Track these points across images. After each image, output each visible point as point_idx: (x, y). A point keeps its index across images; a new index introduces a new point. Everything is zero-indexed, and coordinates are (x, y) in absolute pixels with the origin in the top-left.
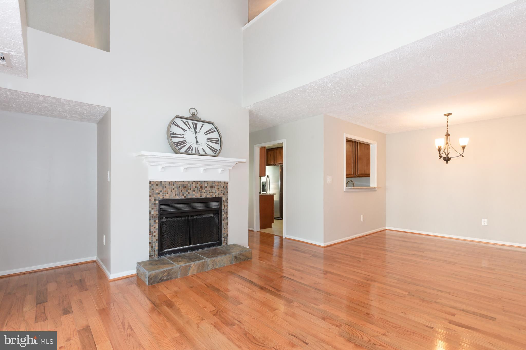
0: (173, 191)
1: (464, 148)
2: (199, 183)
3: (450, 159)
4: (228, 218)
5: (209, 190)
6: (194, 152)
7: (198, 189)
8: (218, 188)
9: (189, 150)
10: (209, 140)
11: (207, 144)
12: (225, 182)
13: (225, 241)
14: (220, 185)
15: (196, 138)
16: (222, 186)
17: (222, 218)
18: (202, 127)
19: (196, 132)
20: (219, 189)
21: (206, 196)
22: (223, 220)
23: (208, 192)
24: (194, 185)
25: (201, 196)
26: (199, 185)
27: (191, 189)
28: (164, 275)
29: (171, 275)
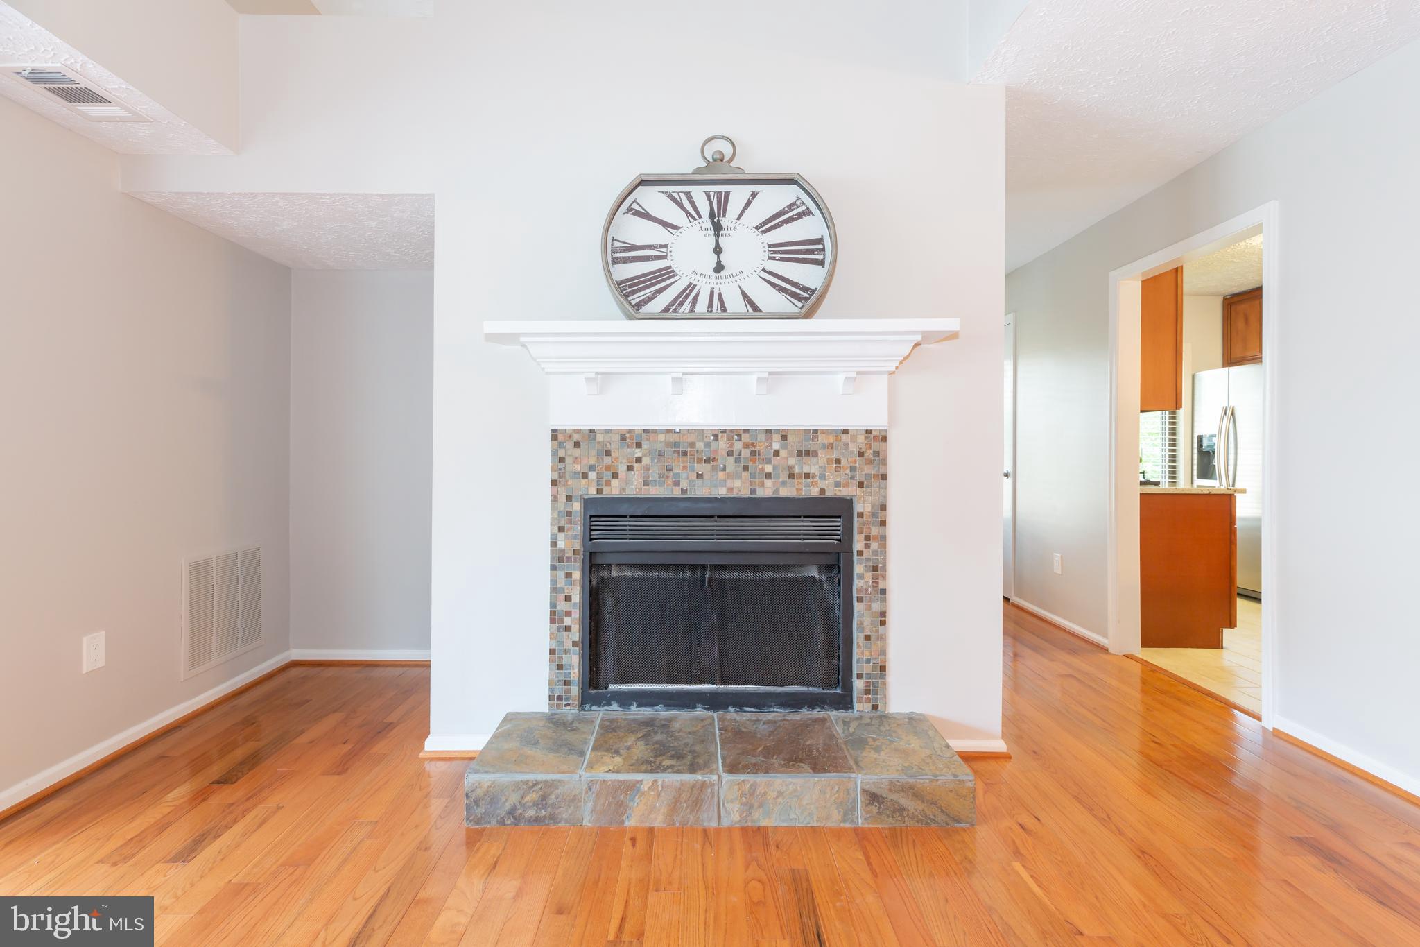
0: (636, 466)
2: (746, 438)
4: (883, 592)
5: (791, 468)
7: (738, 461)
8: (834, 457)
9: (681, 304)
10: (775, 252)
11: (764, 270)
12: (869, 432)
13: (867, 692)
14: (846, 445)
15: (718, 250)
16: (853, 448)
17: (855, 595)
18: (749, 203)
19: (718, 228)
20: (838, 461)
21: (777, 491)
22: (860, 600)
23: (784, 476)
24: (723, 445)
25: (753, 491)
26: (746, 446)
27: (707, 461)
28: (528, 798)
29: (553, 804)
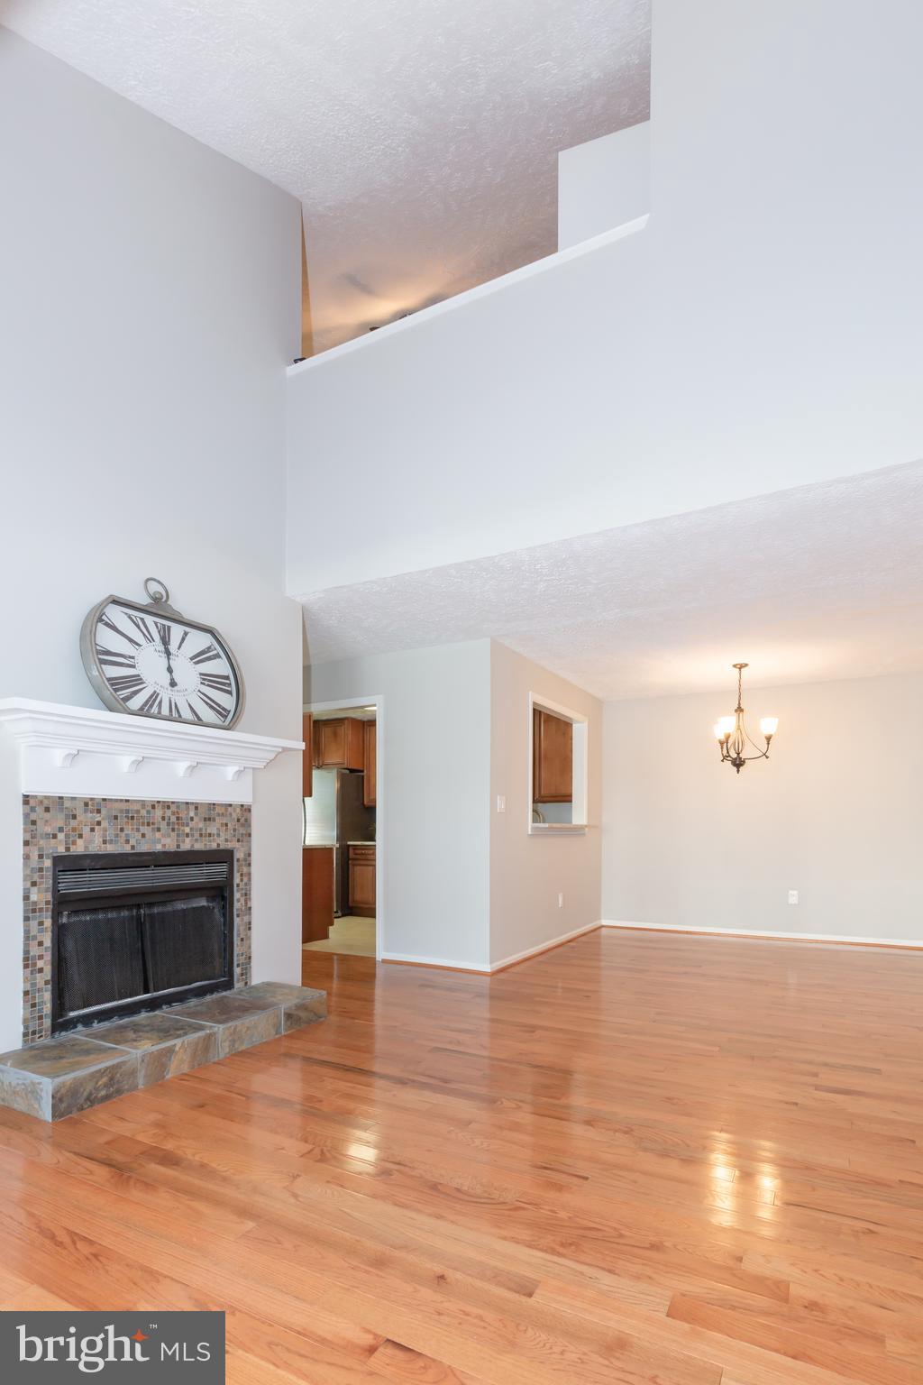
0: (97, 828)
1: (769, 739)
2: (173, 808)
3: (744, 762)
4: (250, 908)
5: (201, 829)
6: (165, 711)
7: (168, 824)
8: (224, 822)
9: (152, 706)
10: (204, 679)
11: (199, 691)
12: (242, 806)
13: (242, 975)
14: (231, 814)
15: (170, 670)
16: (234, 816)
17: (235, 910)
18: (183, 639)
19: (168, 653)
20: (226, 825)
21: (192, 846)
22: (238, 916)
23: (197, 835)
24: (159, 812)
25: (178, 846)
26: (173, 813)
27: (148, 824)
28: (100, 1083)
29: (118, 1082)
